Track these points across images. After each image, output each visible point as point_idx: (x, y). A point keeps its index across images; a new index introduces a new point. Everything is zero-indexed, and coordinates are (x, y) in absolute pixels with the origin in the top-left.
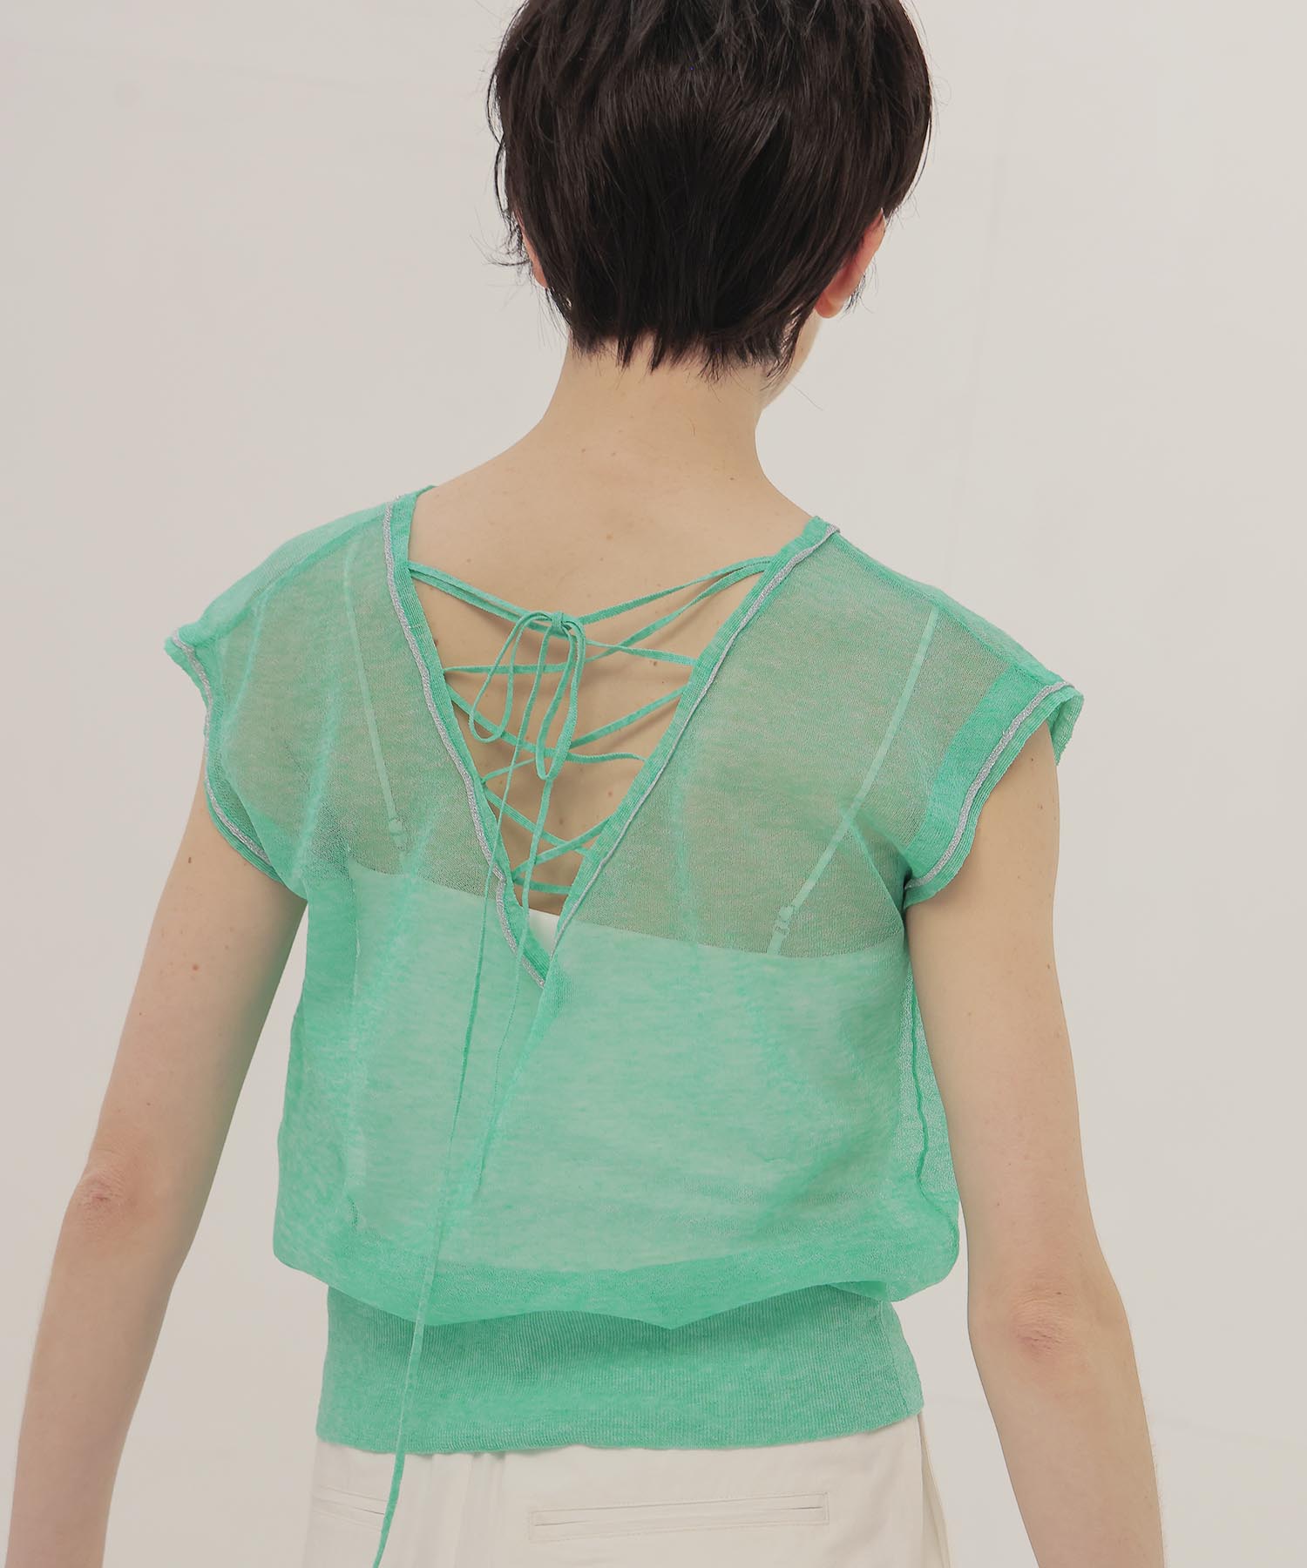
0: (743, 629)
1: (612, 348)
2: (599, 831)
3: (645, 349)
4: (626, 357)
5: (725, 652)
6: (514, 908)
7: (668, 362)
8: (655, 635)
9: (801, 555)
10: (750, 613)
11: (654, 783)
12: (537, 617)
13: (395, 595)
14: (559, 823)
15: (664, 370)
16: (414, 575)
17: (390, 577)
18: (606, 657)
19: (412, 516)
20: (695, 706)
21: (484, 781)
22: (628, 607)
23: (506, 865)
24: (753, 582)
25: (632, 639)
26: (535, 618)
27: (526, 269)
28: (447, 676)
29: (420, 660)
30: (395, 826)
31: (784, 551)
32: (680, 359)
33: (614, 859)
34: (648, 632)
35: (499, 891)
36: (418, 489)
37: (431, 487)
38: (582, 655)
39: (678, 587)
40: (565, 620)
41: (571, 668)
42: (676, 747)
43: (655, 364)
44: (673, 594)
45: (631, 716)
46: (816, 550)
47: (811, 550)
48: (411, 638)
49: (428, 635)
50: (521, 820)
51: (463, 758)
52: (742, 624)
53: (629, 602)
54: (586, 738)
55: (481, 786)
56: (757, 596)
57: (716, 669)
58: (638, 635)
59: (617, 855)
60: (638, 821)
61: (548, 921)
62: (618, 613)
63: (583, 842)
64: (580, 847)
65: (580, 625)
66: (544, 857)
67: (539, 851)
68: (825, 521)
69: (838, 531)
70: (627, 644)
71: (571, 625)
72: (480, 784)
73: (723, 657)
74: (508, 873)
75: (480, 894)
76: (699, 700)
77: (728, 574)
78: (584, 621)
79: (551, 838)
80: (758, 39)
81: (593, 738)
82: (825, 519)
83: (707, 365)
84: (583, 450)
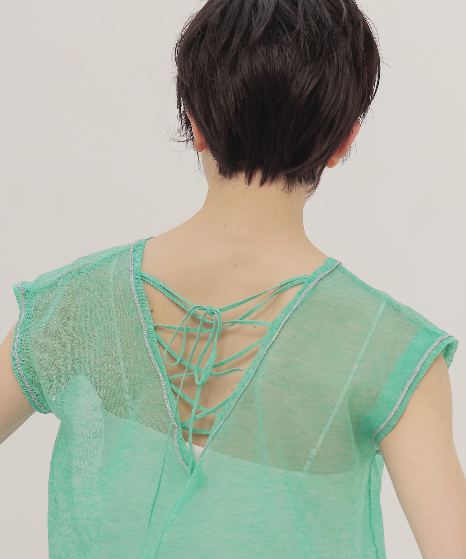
0: (294, 310)
1: (242, 177)
2: (224, 404)
3: (258, 177)
4: (249, 180)
5: (285, 321)
6: (182, 441)
7: (269, 182)
8: (254, 314)
9: (323, 275)
10: (298, 303)
11: (249, 382)
12: (199, 308)
13: (133, 287)
14: (205, 401)
15: (266, 186)
16: (143, 278)
17: (131, 279)
18: (231, 326)
19: (143, 250)
20: (269, 345)
21: (170, 379)
22: (242, 303)
23: (179, 420)
24: (299, 288)
25: (244, 316)
26: (198, 308)
27: (190, 143)
28: (156, 328)
29: (142, 320)
30: (127, 396)
31: (315, 273)
32: (274, 182)
33: (229, 417)
34: (250, 313)
35: (176, 433)
36: (146, 238)
37: (152, 237)
38: (220, 327)
39: (265, 291)
40: (212, 310)
41: (215, 332)
42: (260, 364)
43: (262, 183)
44: (263, 295)
45: (241, 353)
46: (329, 273)
47: (327, 272)
48: (139, 309)
49: (147, 308)
50: (187, 399)
51: (160, 368)
52: (294, 308)
53: (242, 300)
54: (220, 364)
55: (169, 382)
56: (301, 295)
57: (280, 329)
58: (246, 314)
59: (231, 415)
60: (241, 400)
61: (198, 449)
62: (237, 306)
63: (216, 409)
64: (215, 412)
65: (219, 312)
66: (198, 416)
67: (196, 413)
68: (334, 259)
69: (341, 263)
70: (241, 319)
71: (214, 312)
72: (168, 381)
73: (283, 322)
74: (180, 425)
75: (166, 433)
76: (271, 342)
77: (288, 283)
78: (221, 310)
79: (202, 408)
80: (316, 32)
81: (222, 364)
82: (334, 258)
83: (285, 185)
84: (225, 225)
